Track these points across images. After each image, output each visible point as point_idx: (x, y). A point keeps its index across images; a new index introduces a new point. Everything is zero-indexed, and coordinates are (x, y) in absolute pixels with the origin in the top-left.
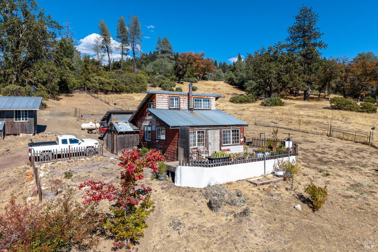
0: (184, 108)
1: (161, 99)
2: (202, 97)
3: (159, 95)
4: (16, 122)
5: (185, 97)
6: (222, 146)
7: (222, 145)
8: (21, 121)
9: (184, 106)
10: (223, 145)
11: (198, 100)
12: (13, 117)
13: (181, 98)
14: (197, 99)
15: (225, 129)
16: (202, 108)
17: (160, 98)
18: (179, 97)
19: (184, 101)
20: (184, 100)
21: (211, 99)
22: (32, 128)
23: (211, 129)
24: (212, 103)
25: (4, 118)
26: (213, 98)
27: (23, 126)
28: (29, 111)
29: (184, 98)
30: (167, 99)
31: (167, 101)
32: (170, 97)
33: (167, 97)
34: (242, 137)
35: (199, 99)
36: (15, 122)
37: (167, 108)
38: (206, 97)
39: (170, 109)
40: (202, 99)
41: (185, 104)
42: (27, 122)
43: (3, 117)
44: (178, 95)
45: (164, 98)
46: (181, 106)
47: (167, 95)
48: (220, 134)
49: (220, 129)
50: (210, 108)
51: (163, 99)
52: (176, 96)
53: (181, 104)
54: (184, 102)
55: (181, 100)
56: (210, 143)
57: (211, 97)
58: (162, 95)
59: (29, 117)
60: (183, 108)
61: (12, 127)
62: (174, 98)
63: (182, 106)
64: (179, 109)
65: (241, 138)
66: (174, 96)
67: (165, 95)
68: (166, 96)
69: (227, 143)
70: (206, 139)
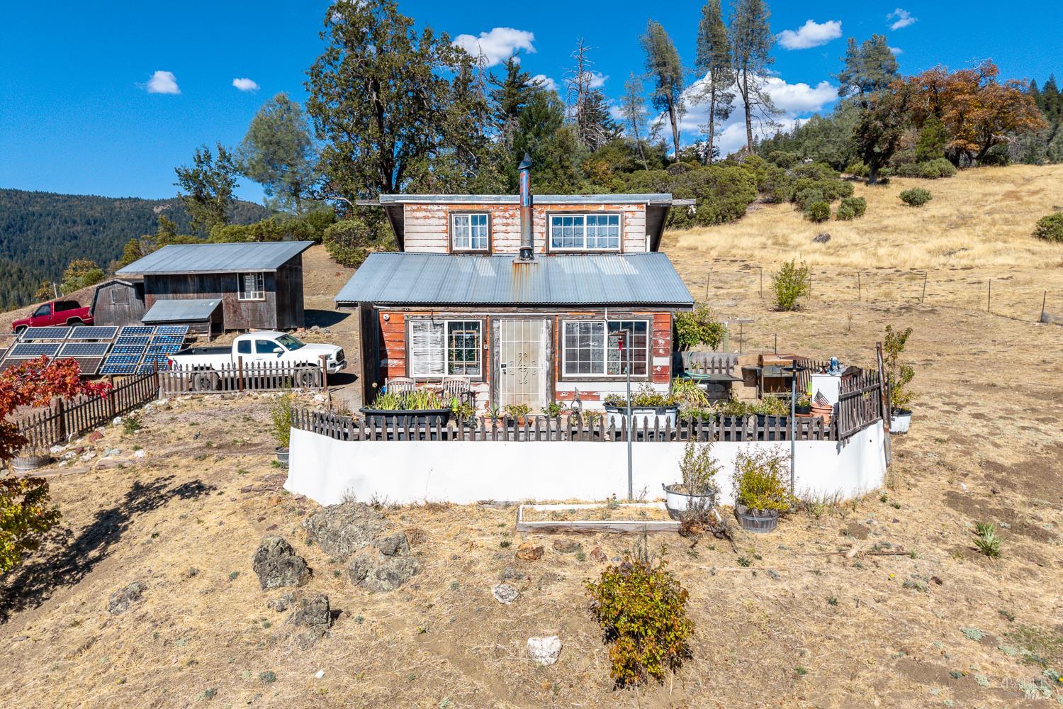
0: (509, 249)
1: (421, 221)
2: (584, 208)
3: (415, 207)
4: (242, 302)
5: (511, 213)
6: (560, 380)
7: (560, 376)
8: (252, 299)
9: (509, 243)
10: (564, 375)
11: (568, 221)
12: (235, 291)
13: (497, 214)
14: (563, 216)
15: (572, 317)
16: (584, 249)
17: (417, 218)
18: (487, 212)
19: (507, 225)
20: (510, 221)
21: (627, 214)
22: (272, 317)
23: (506, 317)
24: (627, 229)
25: (220, 292)
26: (633, 208)
27: (256, 310)
28: (265, 273)
29: (507, 215)
30: (444, 221)
31: (444, 228)
32: (453, 212)
33: (443, 214)
34: (661, 351)
35: (574, 216)
36: (239, 302)
37: (444, 250)
38: (602, 208)
39: (453, 253)
40: (585, 216)
41: (510, 236)
42: (263, 301)
43: (218, 289)
44: (485, 206)
45: (433, 217)
46: (495, 243)
47: (444, 208)
48: (552, 336)
49: (548, 318)
50: (619, 249)
51: (428, 221)
52: (476, 208)
53: (495, 236)
54: (509, 228)
55: (495, 221)
56: (503, 366)
57: (625, 208)
58: (424, 207)
59: (266, 290)
60: (505, 249)
61: (235, 312)
62: (470, 215)
63: (499, 244)
64: (488, 254)
65: (659, 355)
66: (470, 208)
67: (436, 208)
68: (438, 211)
69: (585, 368)
70: (485, 352)
